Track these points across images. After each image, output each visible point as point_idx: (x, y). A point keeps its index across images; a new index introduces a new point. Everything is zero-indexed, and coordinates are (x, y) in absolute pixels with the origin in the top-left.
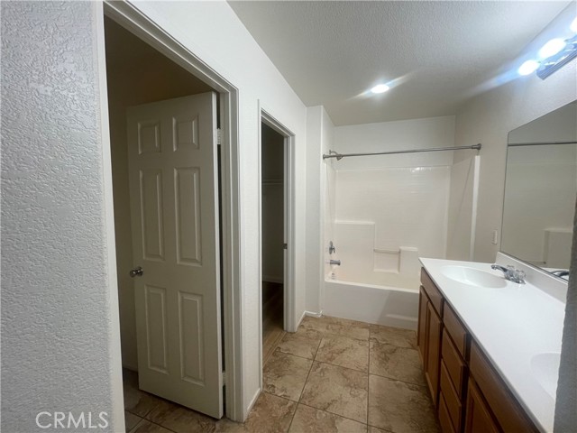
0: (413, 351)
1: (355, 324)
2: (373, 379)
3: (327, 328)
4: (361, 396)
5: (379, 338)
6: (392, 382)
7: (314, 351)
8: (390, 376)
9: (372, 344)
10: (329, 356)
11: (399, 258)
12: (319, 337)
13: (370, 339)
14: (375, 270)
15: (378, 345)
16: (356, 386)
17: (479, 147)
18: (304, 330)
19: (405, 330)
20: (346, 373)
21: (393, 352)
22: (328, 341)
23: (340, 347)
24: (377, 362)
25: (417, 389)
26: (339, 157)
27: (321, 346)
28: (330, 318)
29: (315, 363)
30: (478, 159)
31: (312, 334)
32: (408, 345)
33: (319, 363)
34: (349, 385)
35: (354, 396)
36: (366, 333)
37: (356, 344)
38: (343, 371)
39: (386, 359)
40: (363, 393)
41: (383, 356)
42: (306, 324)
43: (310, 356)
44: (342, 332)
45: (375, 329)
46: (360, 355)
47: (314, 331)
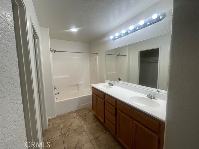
0: (90, 113)
1: (70, 113)
2: (85, 127)
3: (61, 120)
4: (85, 134)
5: (80, 114)
6: (90, 124)
7: (60, 131)
8: (89, 123)
9: (78, 117)
10: (67, 128)
11: (78, 86)
12: (59, 125)
13: (77, 115)
14: (71, 92)
15: (81, 116)
16: (82, 132)
17: (98, 54)
18: (51, 126)
19: (85, 108)
20: (76, 131)
21: (85, 116)
22: (64, 124)
23: (69, 124)
24: (83, 121)
25: (96, 122)
26: (55, 51)
27: (62, 127)
28: (60, 115)
29: (64, 135)
30: (98, 56)
31: (56, 125)
32: (88, 112)
33: (65, 134)
34: (80, 134)
35: (83, 136)
36: (75, 114)
37: (74, 120)
38: (75, 131)
39: (85, 119)
40: (84, 133)
41: (83, 118)
42: (51, 123)
43: (60, 134)
44: (67, 118)
45: (77, 111)
46: (77, 122)
47: (56, 123)
